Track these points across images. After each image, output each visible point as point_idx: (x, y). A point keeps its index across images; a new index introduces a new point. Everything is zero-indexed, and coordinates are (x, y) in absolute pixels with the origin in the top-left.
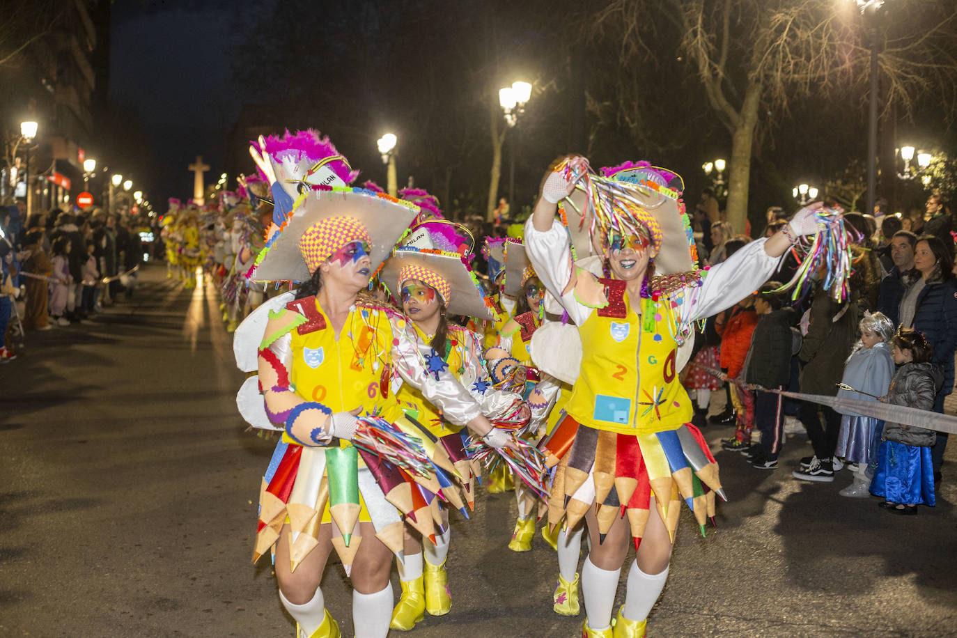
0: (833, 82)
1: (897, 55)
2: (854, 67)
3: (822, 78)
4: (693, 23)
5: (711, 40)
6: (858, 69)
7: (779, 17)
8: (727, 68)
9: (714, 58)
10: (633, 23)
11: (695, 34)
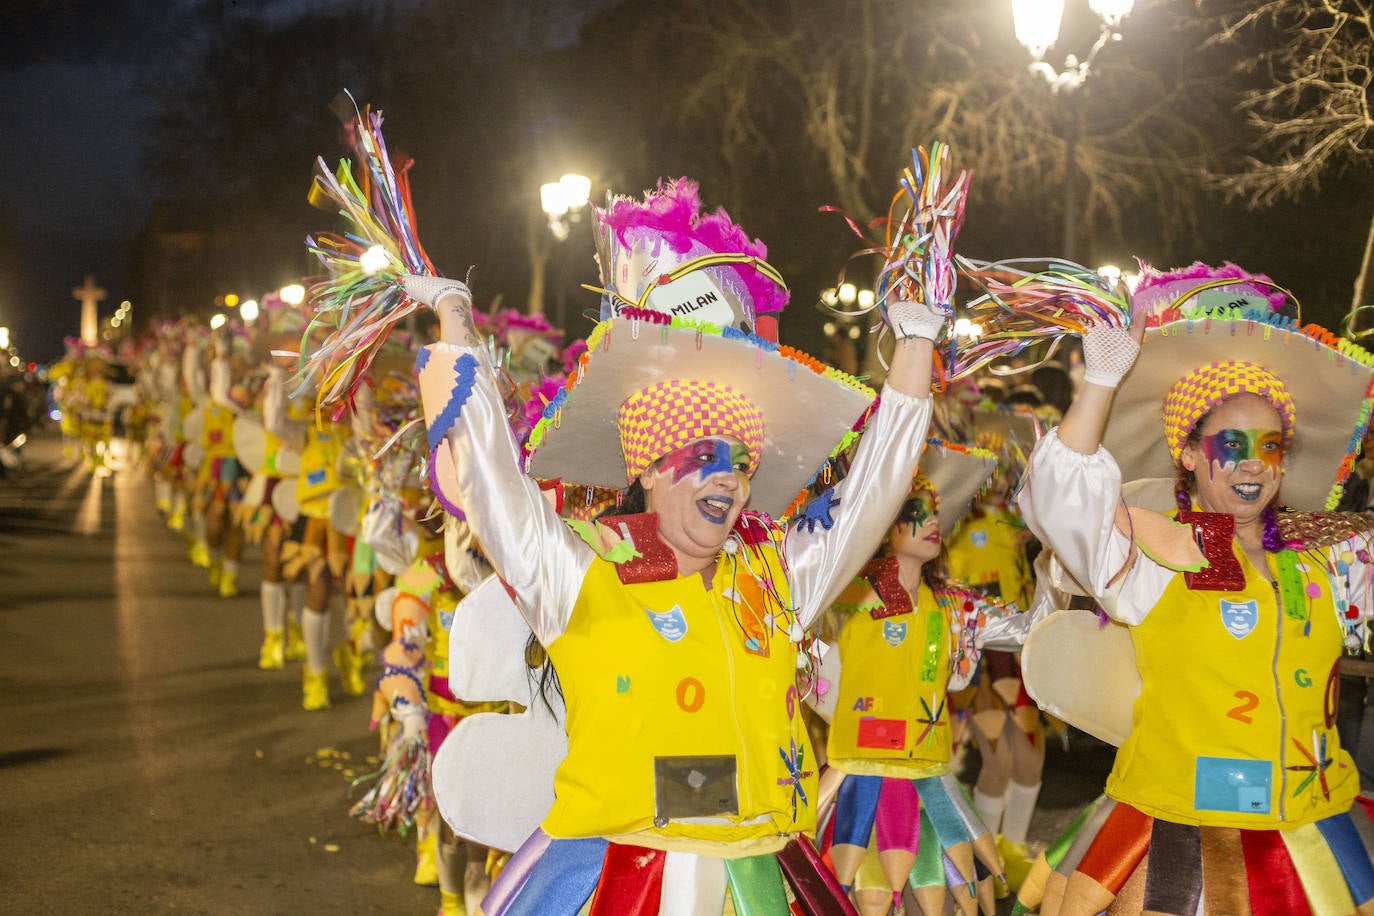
0: (1013, 182)
1: (1098, 146)
2: (1042, 163)
3: (998, 178)
4: (821, 100)
5: (847, 124)
6: (1047, 165)
7: (940, 95)
8: (869, 164)
9: (851, 147)
10: (739, 99)
11: (824, 117)
